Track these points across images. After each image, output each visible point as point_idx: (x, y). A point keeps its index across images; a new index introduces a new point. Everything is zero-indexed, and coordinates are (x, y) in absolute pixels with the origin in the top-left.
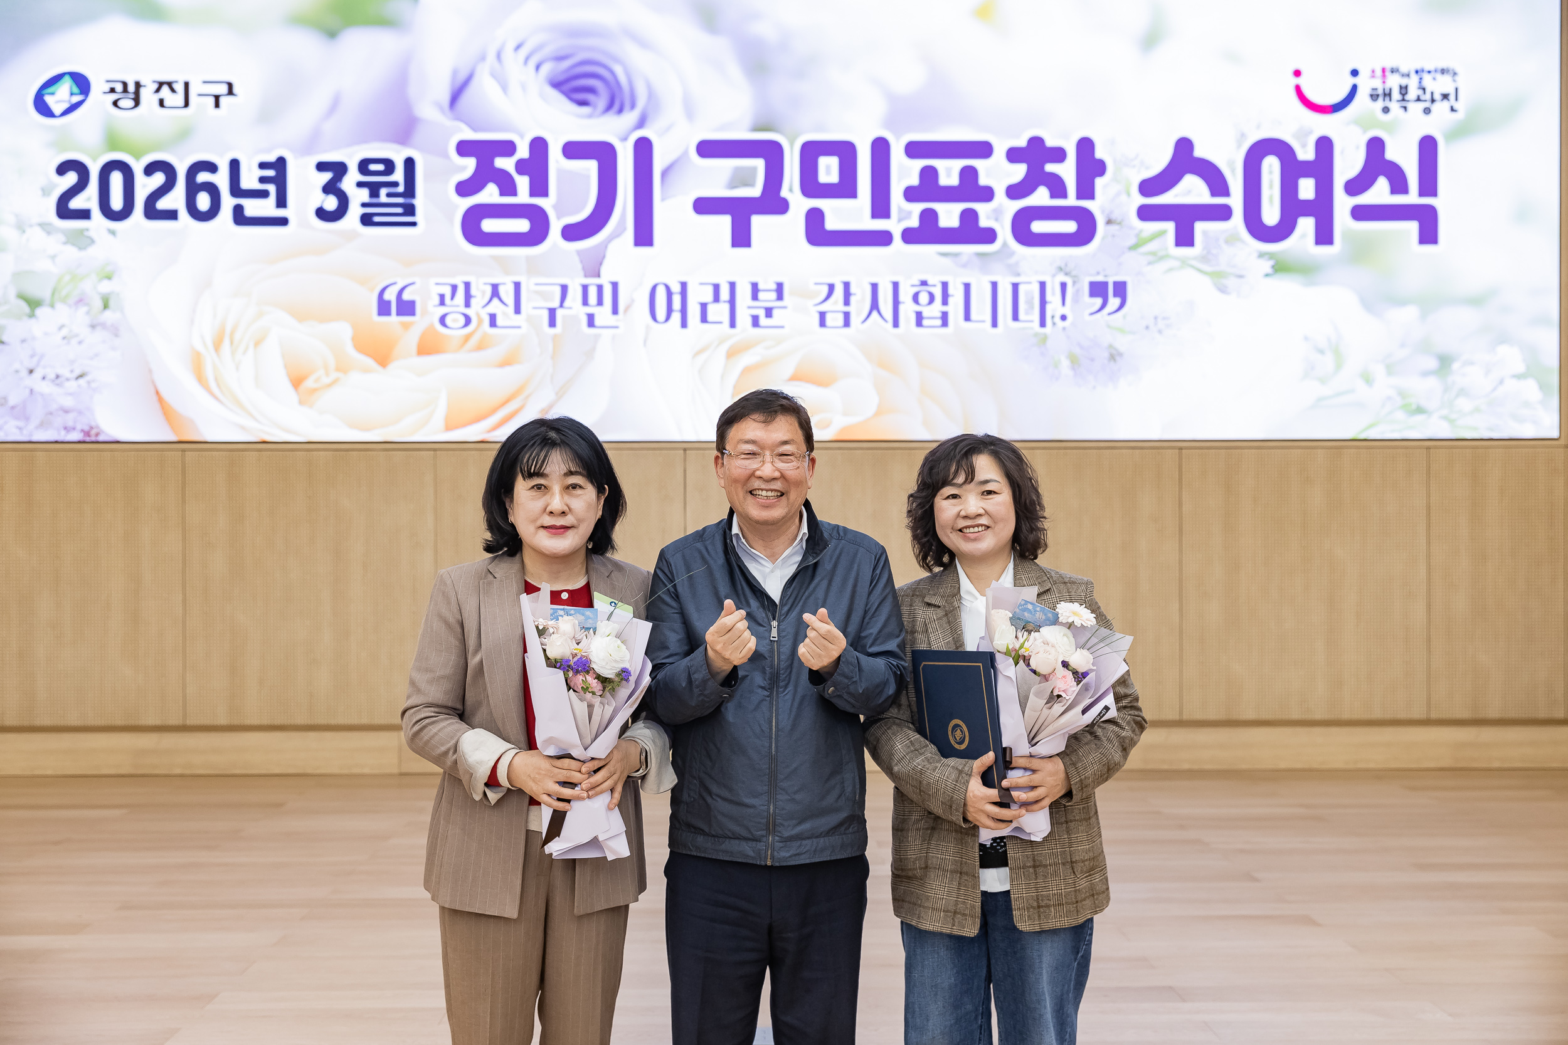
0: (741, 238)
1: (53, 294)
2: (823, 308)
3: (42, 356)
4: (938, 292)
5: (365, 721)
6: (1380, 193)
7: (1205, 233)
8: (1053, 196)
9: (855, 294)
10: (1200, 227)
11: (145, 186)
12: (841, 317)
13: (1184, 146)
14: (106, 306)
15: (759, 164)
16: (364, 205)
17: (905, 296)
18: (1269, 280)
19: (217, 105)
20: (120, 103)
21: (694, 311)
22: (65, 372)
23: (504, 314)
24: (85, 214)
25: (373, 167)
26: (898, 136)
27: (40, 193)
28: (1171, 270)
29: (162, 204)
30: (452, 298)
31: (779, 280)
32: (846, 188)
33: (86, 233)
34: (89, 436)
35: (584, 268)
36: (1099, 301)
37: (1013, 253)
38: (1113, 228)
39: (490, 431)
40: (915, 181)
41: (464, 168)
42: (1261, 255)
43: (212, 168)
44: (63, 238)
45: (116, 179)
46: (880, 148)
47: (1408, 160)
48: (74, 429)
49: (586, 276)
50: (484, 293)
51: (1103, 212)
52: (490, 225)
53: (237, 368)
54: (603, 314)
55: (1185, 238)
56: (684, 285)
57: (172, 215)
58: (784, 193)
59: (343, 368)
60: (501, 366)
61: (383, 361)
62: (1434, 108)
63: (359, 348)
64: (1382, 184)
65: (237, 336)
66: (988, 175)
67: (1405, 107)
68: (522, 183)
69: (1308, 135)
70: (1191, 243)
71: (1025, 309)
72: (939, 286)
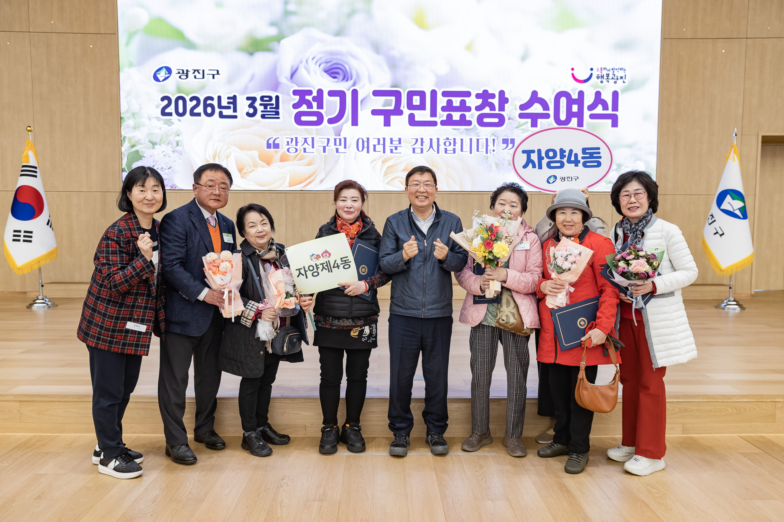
0: (387, 123)
1: (160, 141)
2: (414, 147)
3: (157, 162)
4: (452, 142)
6: (599, 110)
7: (541, 123)
8: (490, 110)
9: (425, 142)
10: (540, 121)
11: (190, 105)
12: (420, 149)
13: (535, 93)
14: (177, 145)
15: (393, 98)
16: (262, 111)
17: (441, 142)
19: (213, 78)
20: (182, 77)
21: (371, 148)
22: (164, 167)
23: (308, 148)
24: (170, 114)
25: (265, 99)
26: (439, 90)
27: (156, 107)
29: (196, 111)
30: (291, 143)
31: (400, 137)
32: (422, 107)
33: (171, 120)
34: (173, 188)
35: (335, 133)
36: (505, 145)
37: (477, 129)
38: (510, 121)
39: (304, 187)
40: (445, 105)
41: (296, 99)
43: (212, 99)
44: (164, 123)
45: (181, 102)
46: (434, 93)
47: (609, 99)
48: (168, 186)
49: (335, 136)
50: (302, 141)
51: (507, 115)
52: (304, 118)
54: (341, 148)
55: (534, 124)
56: (368, 139)
57: (199, 115)
58: (402, 108)
59: (255, 166)
60: (307, 165)
61: (269, 164)
62: (618, 81)
63: (261, 159)
64: (600, 107)
65: (221, 155)
66: (469, 103)
67: (608, 81)
68: (315, 104)
69: (575, 90)
70: (536, 126)
71: (481, 148)
72: (453, 140)
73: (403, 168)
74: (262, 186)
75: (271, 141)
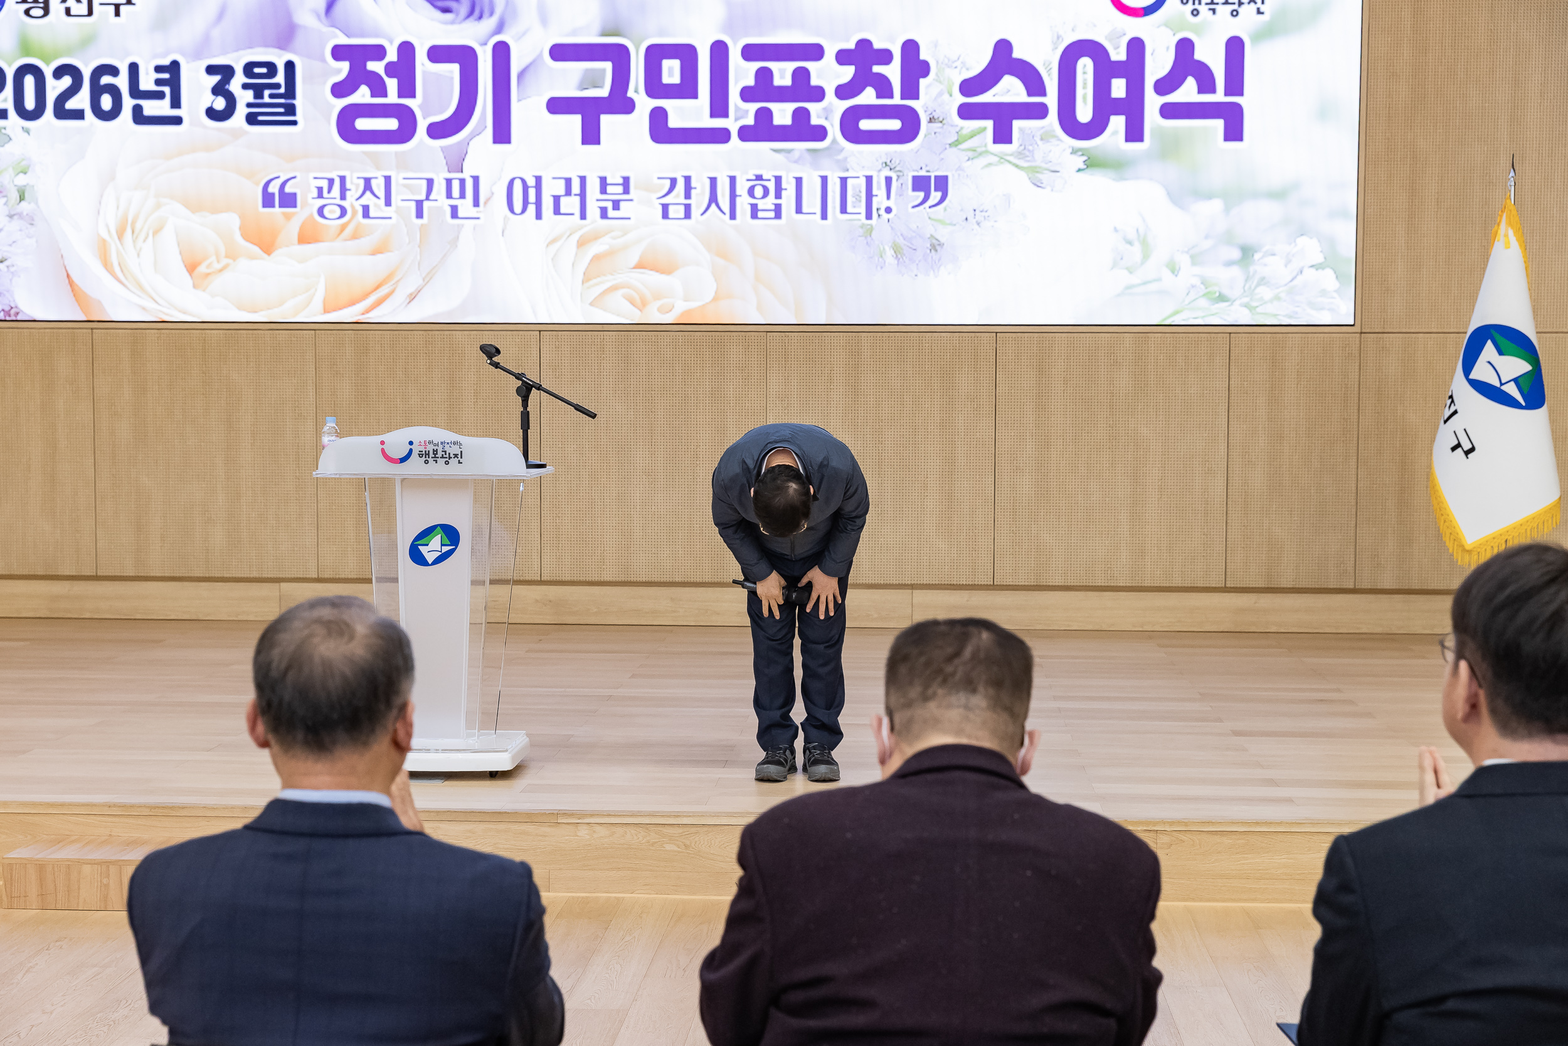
0: (591, 135)
2: (665, 201)
4: (771, 186)
5: (255, 574)
6: (1188, 92)
7: (1021, 130)
8: (878, 96)
9: (695, 188)
10: (1019, 126)
11: (55, 87)
12: (682, 208)
13: (1003, 48)
14: (22, 198)
15: (608, 66)
16: (249, 105)
17: (742, 188)
18: (1080, 174)
19: (117, 14)
20: (33, 12)
21: (548, 204)
23: (376, 205)
24: (2, 114)
25: (257, 70)
26: (735, 43)
28: (990, 164)
29: (71, 105)
30: (329, 192)
31: (626, 174)
32: (687, 89)
33: (3, 131)
34: (10, 316)
35: (447, 163)
36: (921, 195)
37: (843, 149)
38: (936, 126)
39: (363, 314)
40: (751, 81)
41: (339, 71)
42: (1074, 151)
43: (113, 71)
45: (29, 81)
46: (719, 50)
47: (1216, 62)
49: (449, 171)
50: (357, 186)
51: (925, 111)
52: (363, 124)
53: (138, 255)
54: (465, 207)
55: (1003, 135)
56: (538, 179)
57: (78, 115)
58: (630, 93)
59: (232, 255)
60: (373, 254)
61: (268, 248)
62: (1242, 10)
63: (246, 237)
64: (1190, 83)
65: (138, 226)
66: (818, 77)
67: (1214, 11)
68: (392, 84)
69: (1121, 36)
70: (1009, 140)
71: (853, 202)
72: (773, 180)
73: (634, 260)
74: (249, 312)
75: (274, 187)
